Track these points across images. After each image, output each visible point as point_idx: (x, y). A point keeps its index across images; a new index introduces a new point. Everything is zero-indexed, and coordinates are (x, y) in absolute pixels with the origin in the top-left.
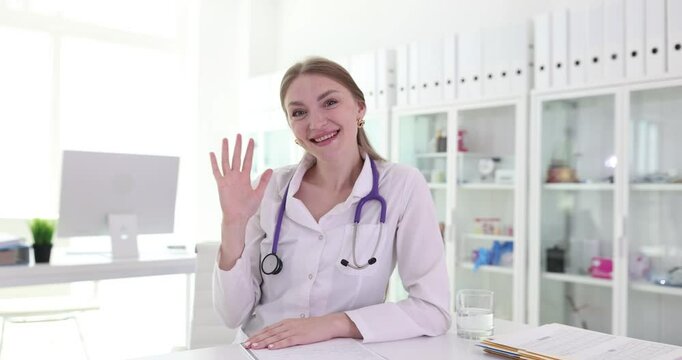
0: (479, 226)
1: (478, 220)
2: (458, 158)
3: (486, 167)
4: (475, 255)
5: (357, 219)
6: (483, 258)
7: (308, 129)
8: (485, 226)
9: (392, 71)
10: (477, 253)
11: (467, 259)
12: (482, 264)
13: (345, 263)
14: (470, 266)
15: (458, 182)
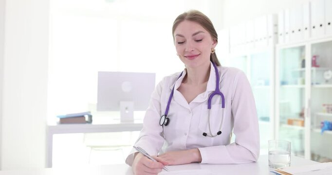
0: (325, 108)
1: (324, 105)
2: (312, 71)
3: (328, 75)
4: (322, 125)
5: (209, 107)
6: (326, 126)
7: (184, 52)
8: (328, 108)
9: (276, 25)
10: (322, 123)
11: (317, 127)
12: (326, 130)
13: (205, 134)
14: (319, 131)
15: (312, 84)
